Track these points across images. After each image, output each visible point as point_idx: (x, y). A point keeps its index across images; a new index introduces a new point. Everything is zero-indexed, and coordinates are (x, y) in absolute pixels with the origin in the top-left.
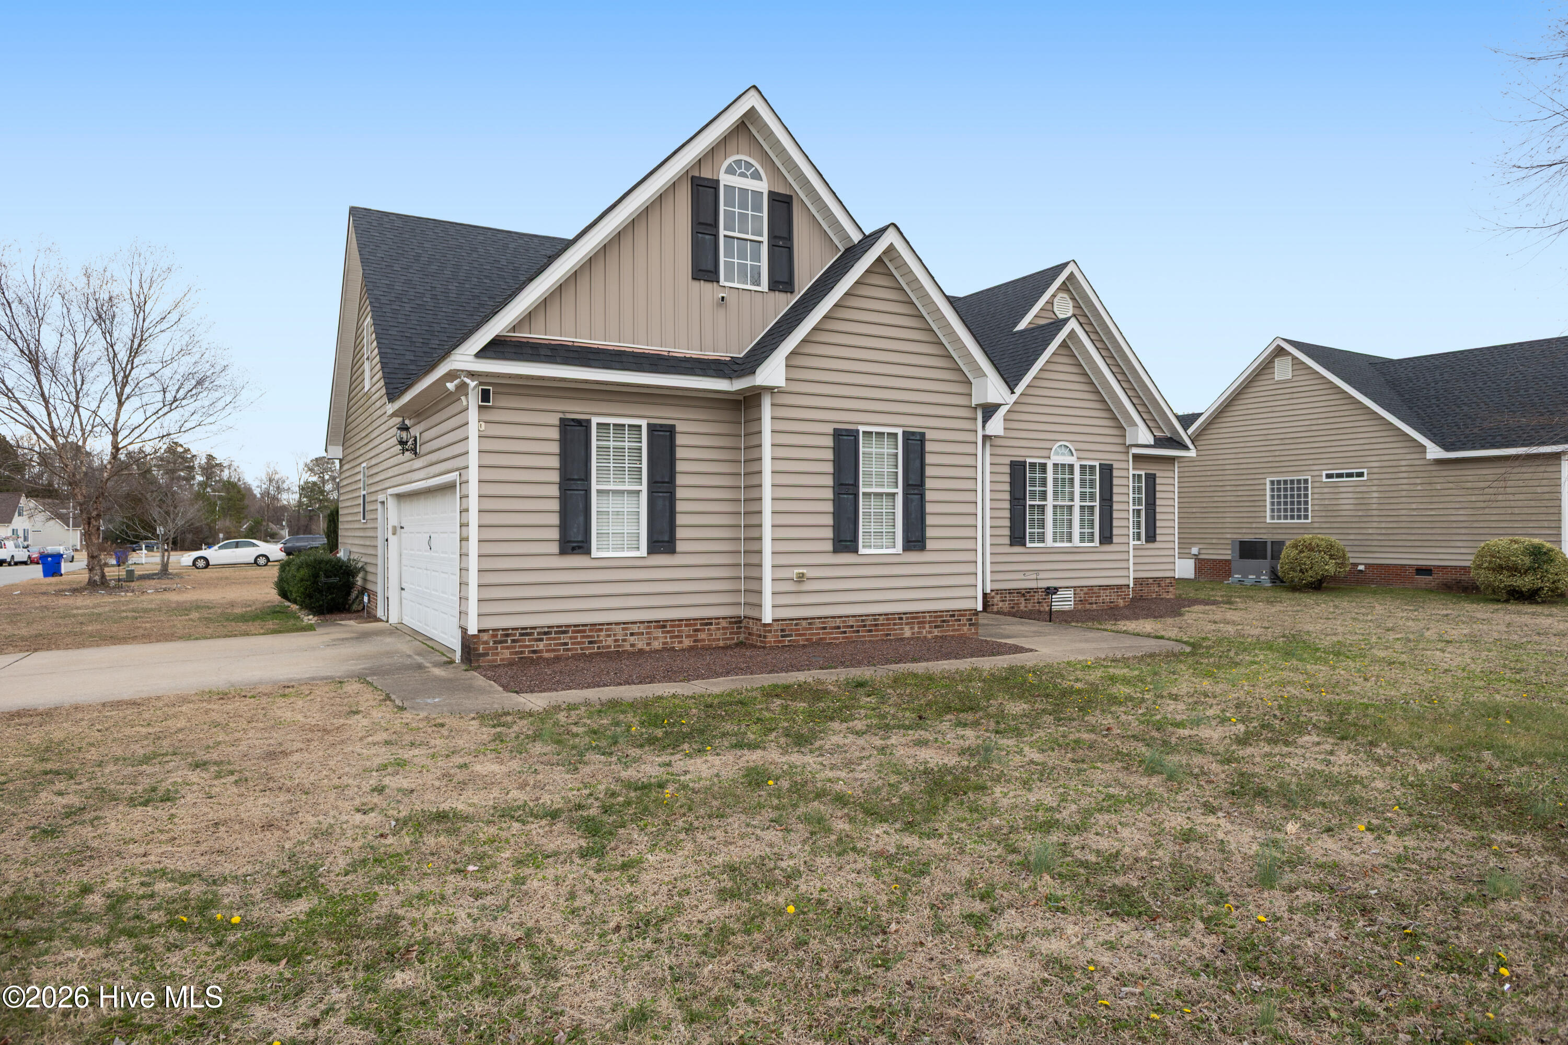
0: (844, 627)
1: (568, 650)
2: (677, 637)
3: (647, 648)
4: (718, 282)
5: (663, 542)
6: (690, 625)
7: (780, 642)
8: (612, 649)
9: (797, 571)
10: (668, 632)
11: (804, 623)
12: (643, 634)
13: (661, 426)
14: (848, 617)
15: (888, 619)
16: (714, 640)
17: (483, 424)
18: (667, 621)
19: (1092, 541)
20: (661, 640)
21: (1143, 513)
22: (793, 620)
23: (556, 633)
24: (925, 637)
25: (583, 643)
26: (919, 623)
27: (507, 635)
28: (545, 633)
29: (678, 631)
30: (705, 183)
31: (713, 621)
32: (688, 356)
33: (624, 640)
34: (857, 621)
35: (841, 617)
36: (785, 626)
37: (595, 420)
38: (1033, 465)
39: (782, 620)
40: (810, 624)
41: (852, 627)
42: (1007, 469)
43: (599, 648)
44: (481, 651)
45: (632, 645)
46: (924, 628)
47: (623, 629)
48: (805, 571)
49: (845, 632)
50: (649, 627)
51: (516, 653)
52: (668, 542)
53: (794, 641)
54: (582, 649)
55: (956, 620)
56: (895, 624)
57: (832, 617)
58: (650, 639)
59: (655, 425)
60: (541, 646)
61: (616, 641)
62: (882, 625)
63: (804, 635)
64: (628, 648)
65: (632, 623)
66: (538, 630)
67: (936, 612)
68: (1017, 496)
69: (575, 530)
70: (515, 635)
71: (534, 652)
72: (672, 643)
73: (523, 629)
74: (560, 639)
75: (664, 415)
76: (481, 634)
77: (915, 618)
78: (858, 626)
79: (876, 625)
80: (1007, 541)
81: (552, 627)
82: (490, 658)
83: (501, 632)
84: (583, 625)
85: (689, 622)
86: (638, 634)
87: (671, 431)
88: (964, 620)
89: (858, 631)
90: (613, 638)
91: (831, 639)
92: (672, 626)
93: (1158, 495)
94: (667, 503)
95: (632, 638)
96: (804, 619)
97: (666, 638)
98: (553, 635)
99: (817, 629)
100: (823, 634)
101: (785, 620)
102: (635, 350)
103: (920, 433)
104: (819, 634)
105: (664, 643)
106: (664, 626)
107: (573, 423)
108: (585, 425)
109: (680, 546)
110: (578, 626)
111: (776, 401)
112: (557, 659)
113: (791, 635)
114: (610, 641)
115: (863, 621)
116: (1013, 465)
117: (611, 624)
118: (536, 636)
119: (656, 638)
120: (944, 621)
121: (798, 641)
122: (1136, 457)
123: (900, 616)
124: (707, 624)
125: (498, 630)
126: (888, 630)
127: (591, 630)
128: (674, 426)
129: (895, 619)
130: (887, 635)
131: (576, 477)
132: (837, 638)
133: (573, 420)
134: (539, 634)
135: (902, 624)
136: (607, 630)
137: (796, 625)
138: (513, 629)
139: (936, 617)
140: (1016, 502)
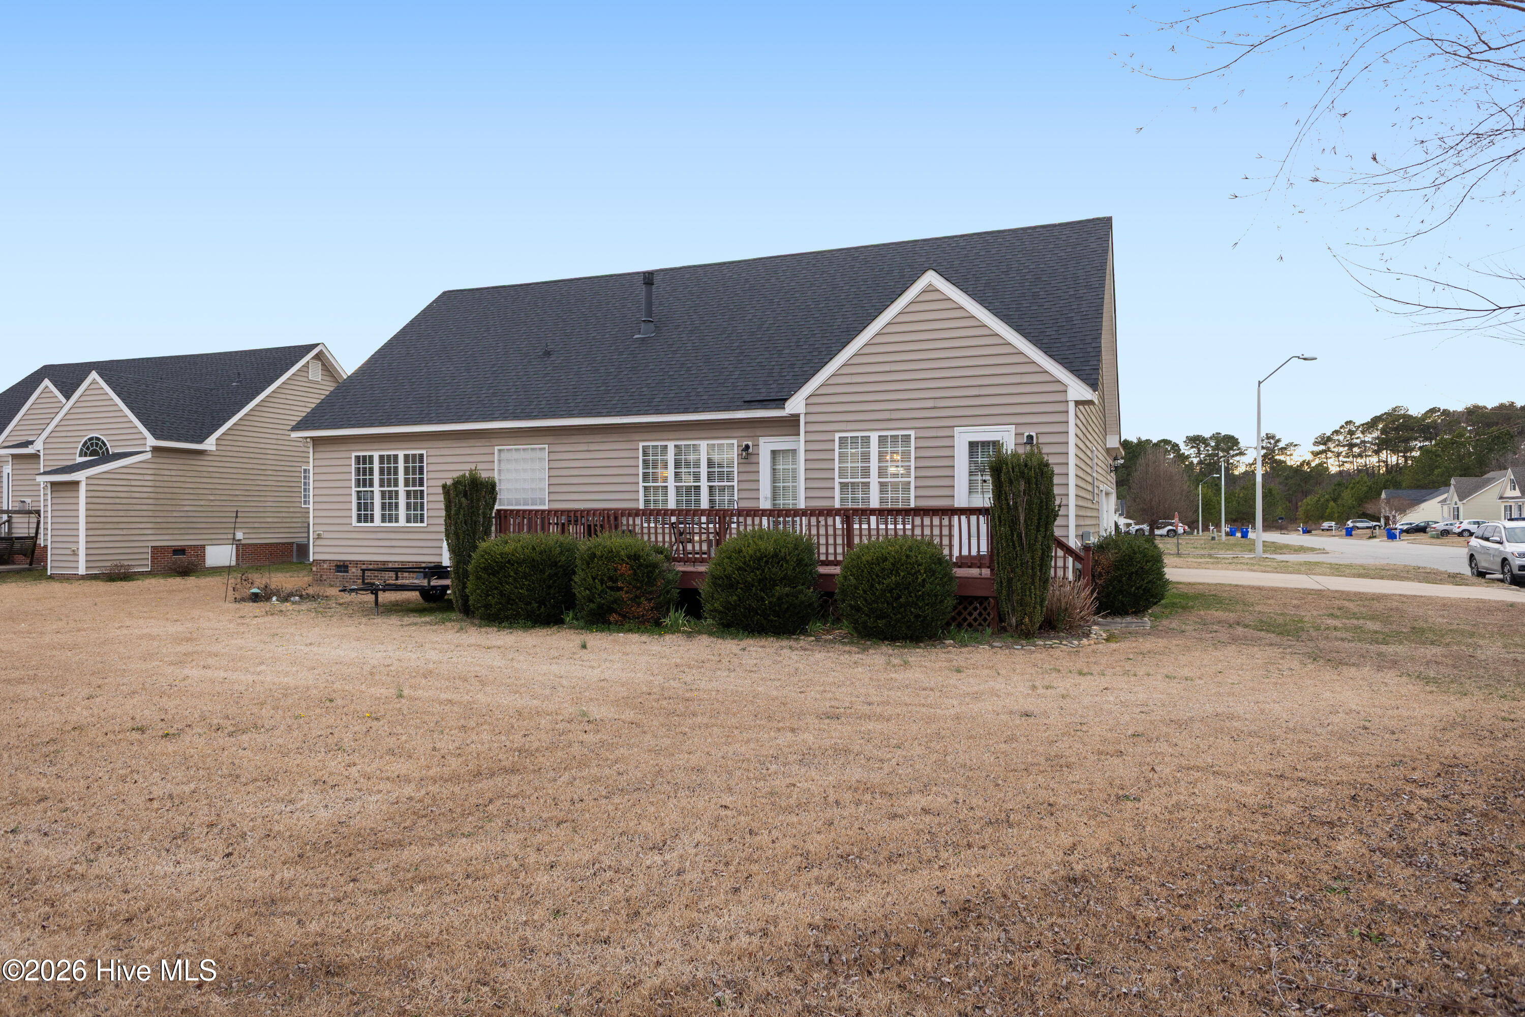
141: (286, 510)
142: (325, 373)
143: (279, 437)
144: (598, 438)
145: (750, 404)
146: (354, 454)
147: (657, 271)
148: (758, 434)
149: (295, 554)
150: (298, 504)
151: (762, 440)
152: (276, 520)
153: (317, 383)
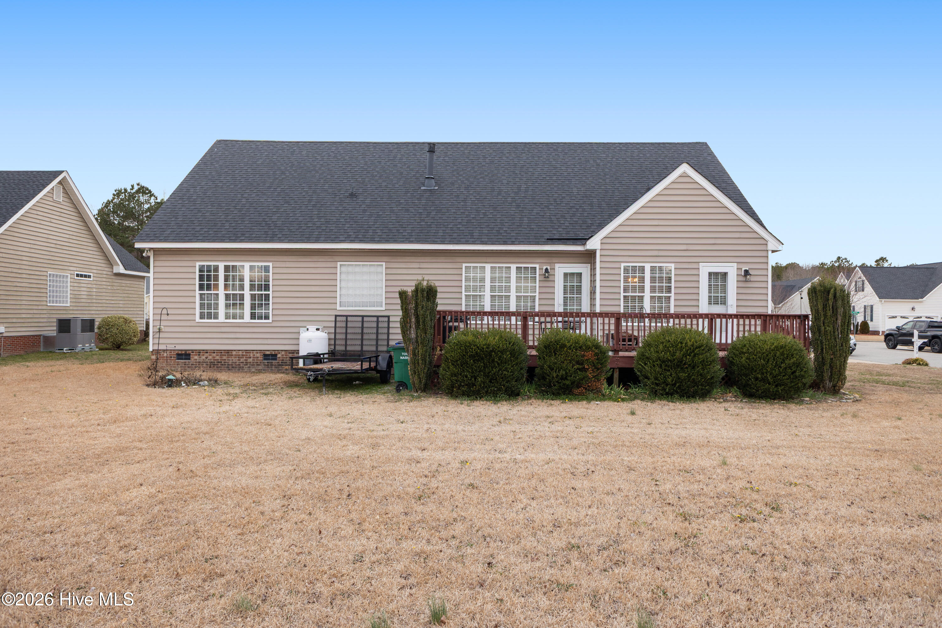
141: (36, 307)
142: (65, 195)
143: (32, 246)
144: (428, 259)
145: (552, 240)
146: (198, 264)
147: (438, 143)
148: (554, 262)
149: (42, 344)
150: (44, 303)
151: (557, 266)
152: (29, 316)
153: (59, 203)
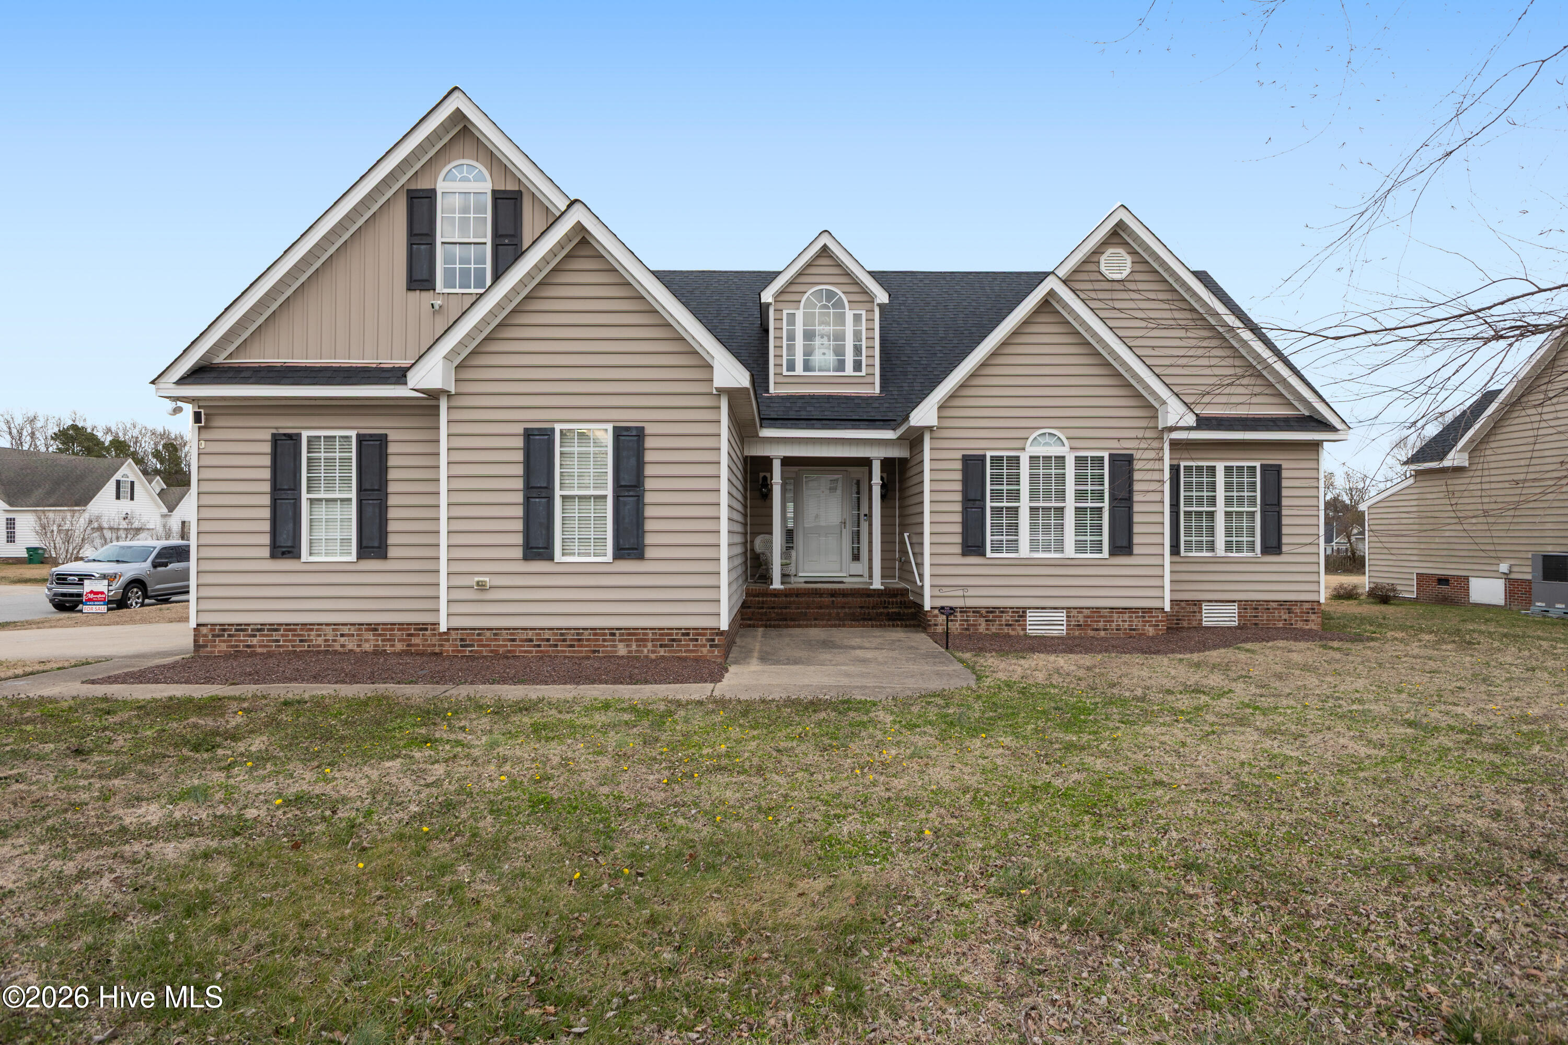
0: (538, 640)
1: (279, 646)
2: (389, 640)
3: (358, 650)
4: (434, 290)
5: (373, 547)
6: (403, 629)
7: (459, 651)
8: (322, 648)
9: (477, 579)
10: (380, 635)
11: (488, 633)
12: (353, 635)
13: (371, 435)
14: (544, 629)
15: (595, 634)
16: (429, 646)
17: (203, 442)
18: (379, 624)
19: (1100, 551)
20: (372, 643)
21: (1258, 517)
22: (474, 629)
23: (269, 630)
24: (647, 657)
25: (295, 641)
26: (637, 640)
27: (224, 630)
28: (259, 630)
29: (390, 635)
30: (421, 194)
31: (429, 627)
32: (397, 366)
33: (334, 641)
34: (556, 634)
35: (535, 629)
36: (466, 636)
37: (305, 434)
38: (997, 460)
39: (462, 629)
40: (495, 634)
41: (548, 640)
42: (958, 465)
43: (309, 646)
44: (201, 643)
45: (343, 646)
46: (645, 646)
47: (334, 630)
48: (487, 579)
49: (539, 646)
50: (360, 630)
51: (232, 646)
52: (379, 547)
53: (476, 652)
54: (293, 646)
55: (691, 640)
56: (604, 640)
57: (522, 629)
58: (361, 640)
59: (364, 435)
60: (255, 641)
61: (326, 641)
62: (588, 640)
63: (489, 646)
64: (338, 648)
65: (343, 625)
66: (252, 627)
67: (629, 629)
68: (972, 496)
69: (285, 536)
70: (231, 630)
71: (248, 646)
72: (383, 646)
73: (238, 625)
74: (272, 635)
75: (373, 425)
76: (201, 628)
77: (630, 634)
78: (555, 640)
79: (579, 640)
80: (958, 549)
81: (265, 625)
82: (209, 649)
83: (218, 627)
84: (294, 625)
85: (402, 626)
86: (348, 635)
87: (382, 440)
88: (702, 640)
89: (556, 646)
90: (323, 638)
91: (521, 651)
92: (383, 630)
93: (1285, 492)
94: (377, 510)
95: (343, 639)
96: (488, 629)
97: (377, 640)
98: (266, 632)
99: (504, 640)
100: (511, 646)
101: (466, 629)
102: (343, 365)
103: (637, 428)
104: (506, 646)
105: (375, 646)
106: (376, 630)
107: (284, 438)
108: (294, 439)
109: (392, 552)
110: (290, 625)
111: (453, 404)
112: (270, 655)
113: (472, 646)
114: (320, 641)
115: (562, 634)
116: (966, 459)
117: (321, 624)
118: (250, 632)
119: (367, 641)
120: (673, 640)
121: (481, 652)
122: (1176, 445)
123: (612, 632)
124: (421, 629)
125: (216, 625)
126: (595, 646)
127: (302, 630)
128: (386, 435)
129: (605, 634)
130: (595, 652)
131: (286, 487)
132: (530, 652)
133: (285, 435)
134: (252, 630)
135: (614, 641)
136: (317, 630)
137: (479, 635)
138: (229, 625)
139: (661, 635)
140: (970, 504)
